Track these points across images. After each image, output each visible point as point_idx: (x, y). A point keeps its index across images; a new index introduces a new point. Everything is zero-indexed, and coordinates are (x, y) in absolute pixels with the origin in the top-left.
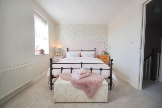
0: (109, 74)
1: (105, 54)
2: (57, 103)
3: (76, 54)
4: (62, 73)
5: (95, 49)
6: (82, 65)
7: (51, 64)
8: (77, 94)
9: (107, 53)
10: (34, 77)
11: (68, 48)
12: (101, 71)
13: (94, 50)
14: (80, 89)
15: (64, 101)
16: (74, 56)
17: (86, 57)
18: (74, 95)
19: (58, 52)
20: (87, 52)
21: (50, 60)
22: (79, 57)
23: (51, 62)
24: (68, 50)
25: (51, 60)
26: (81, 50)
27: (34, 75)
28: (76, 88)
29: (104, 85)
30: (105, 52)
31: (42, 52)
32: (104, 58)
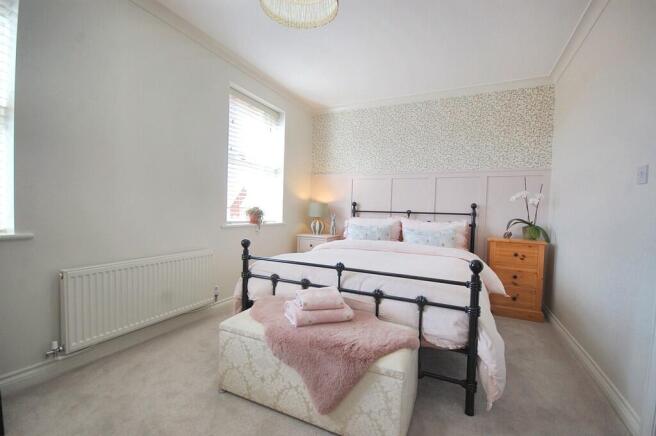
0: (460, 335)
1: (527, 235)
2: (226, 391)
3: (375, 229)
4: (274, 294)
5: (474, 207)
6: (340, 275)
7: (246, 258)
8: (283, 380)
9: (538, 229)
10: (216, 296)
11: (354, 204)
12: (421, 310)
13: (470, 211)
14: (289, 363)
15: (244, 392)
16: (367, 237)
17: (417, 242)
18: (273, 379)
19: (318, 218)
20: (435, 220)
21: (243, 245)
22: (392, 239)
23: (246, 252)
24: (355, 212)
25: (246, 244)
26: (409, 213)
27: (216, 289)
28: (275, 355)
29: (383, 371)
30: (530, 224)
31: (256, 215)
32: (516, 255)
